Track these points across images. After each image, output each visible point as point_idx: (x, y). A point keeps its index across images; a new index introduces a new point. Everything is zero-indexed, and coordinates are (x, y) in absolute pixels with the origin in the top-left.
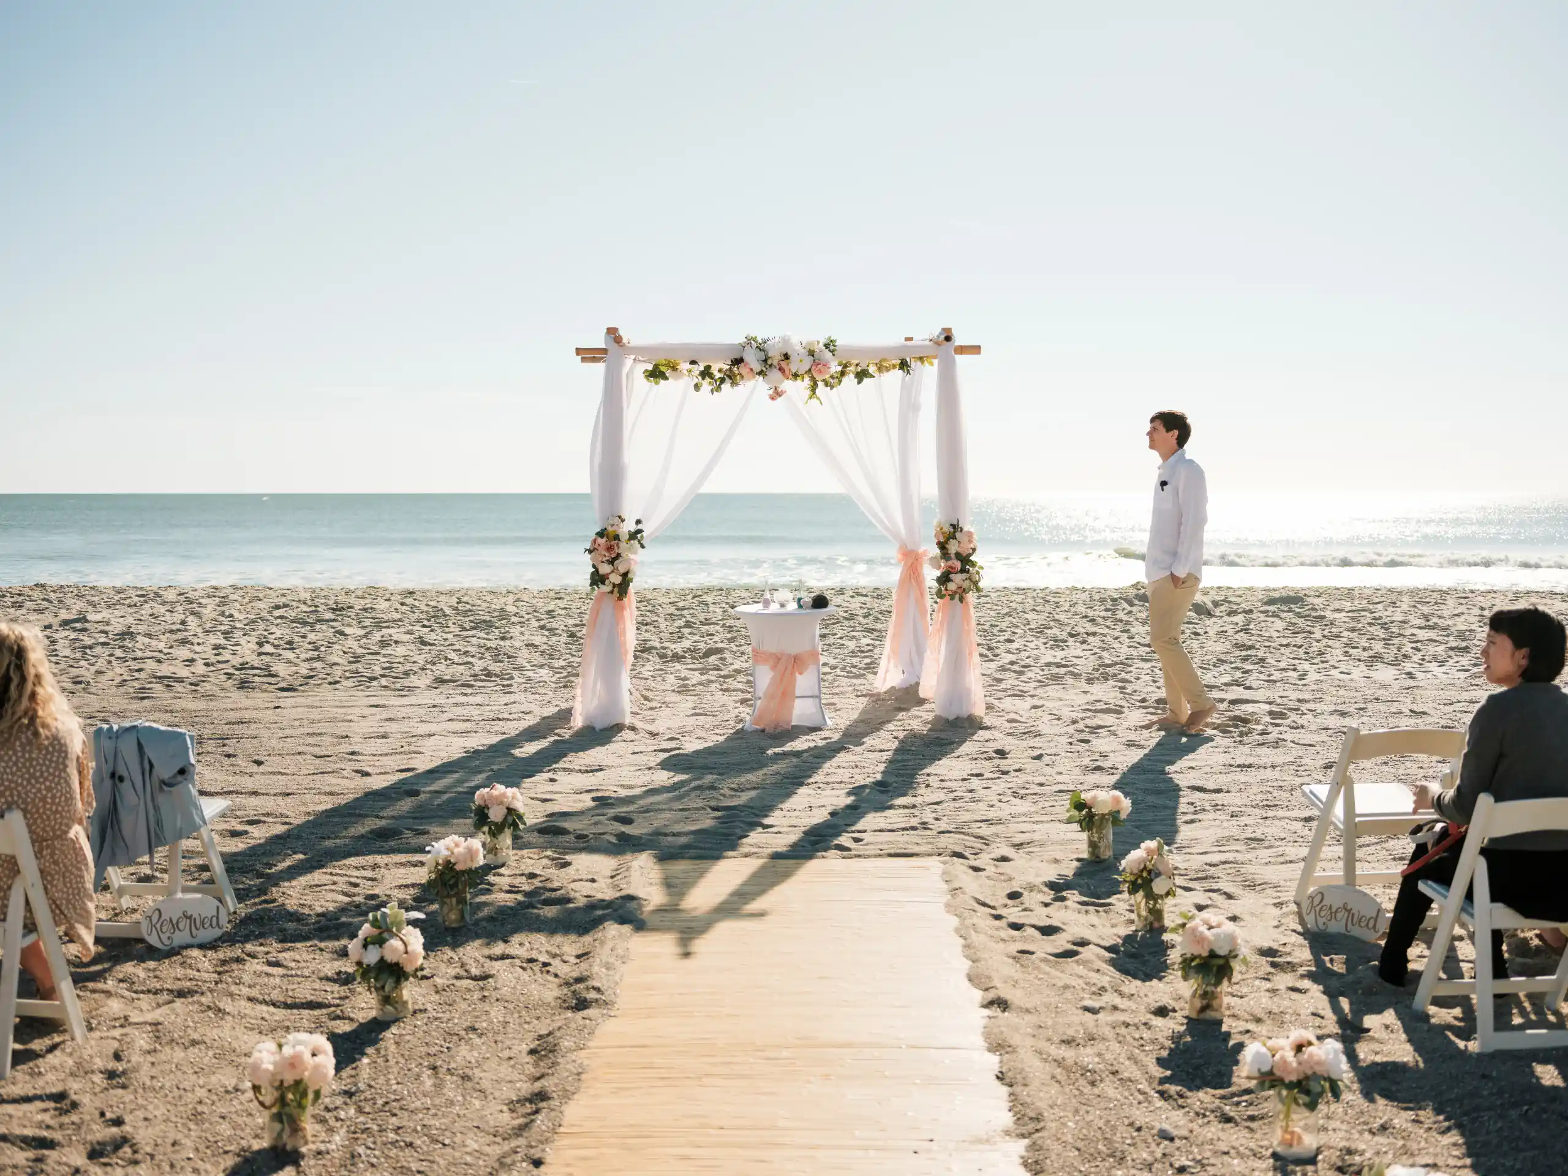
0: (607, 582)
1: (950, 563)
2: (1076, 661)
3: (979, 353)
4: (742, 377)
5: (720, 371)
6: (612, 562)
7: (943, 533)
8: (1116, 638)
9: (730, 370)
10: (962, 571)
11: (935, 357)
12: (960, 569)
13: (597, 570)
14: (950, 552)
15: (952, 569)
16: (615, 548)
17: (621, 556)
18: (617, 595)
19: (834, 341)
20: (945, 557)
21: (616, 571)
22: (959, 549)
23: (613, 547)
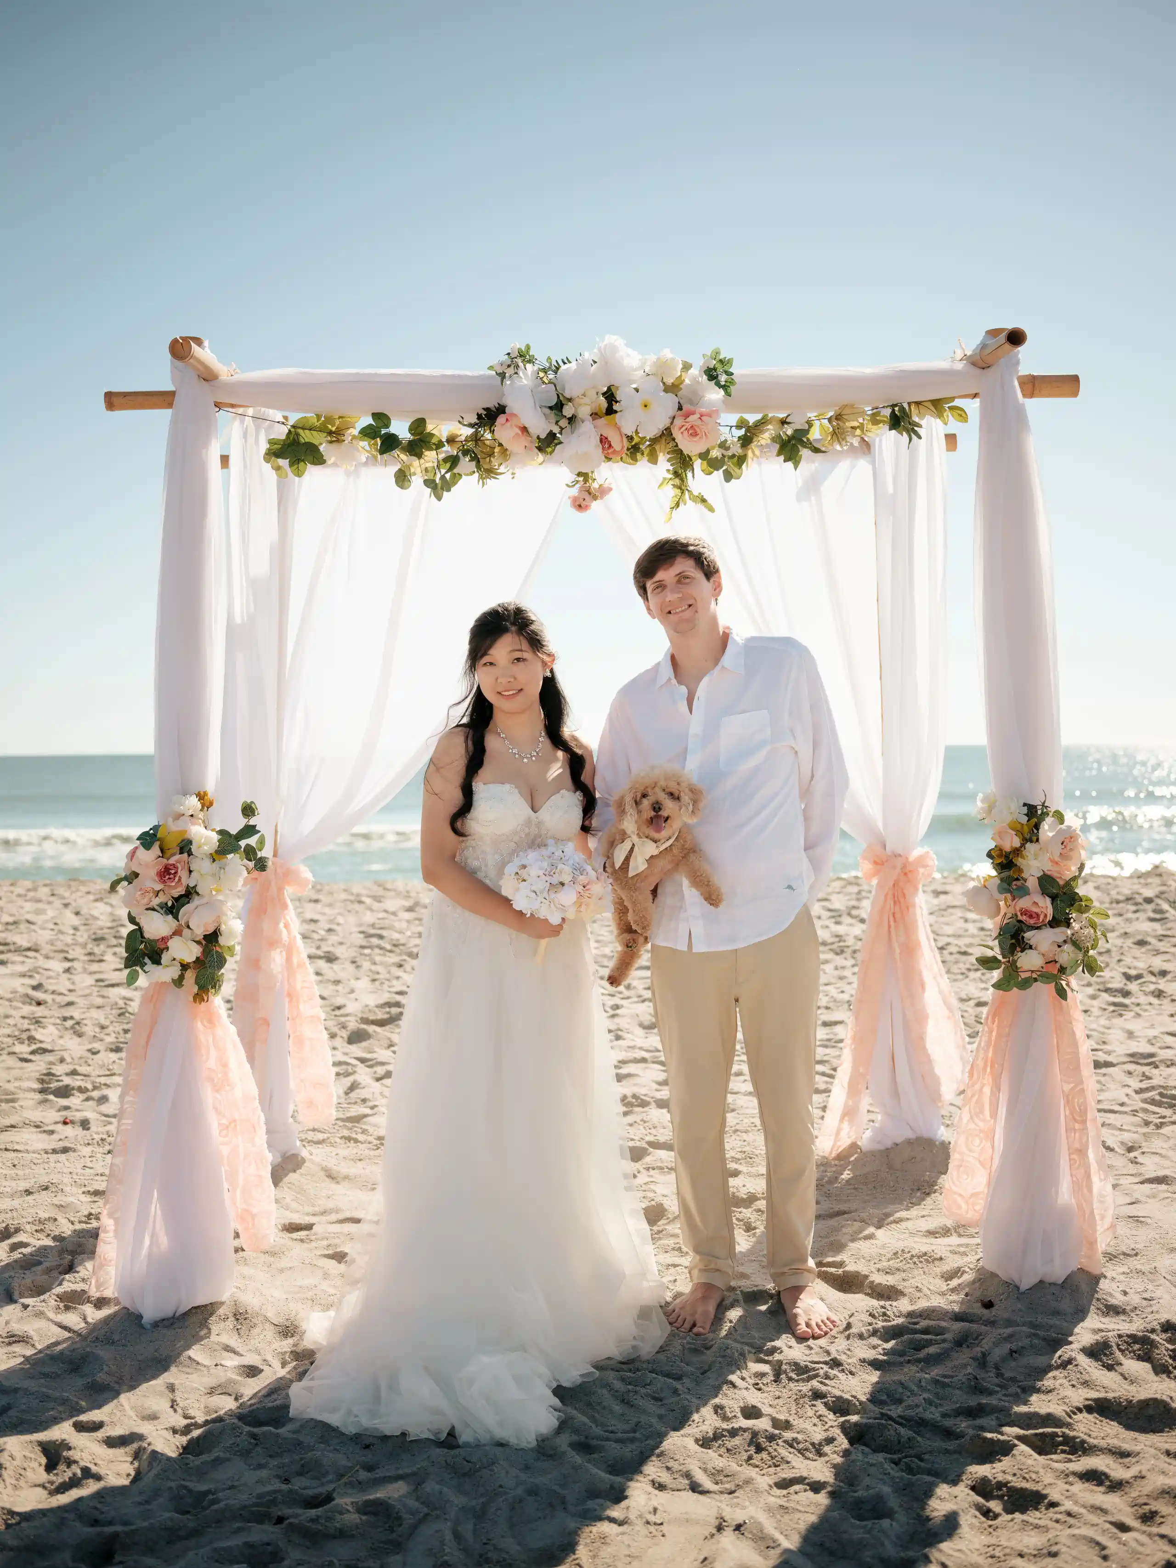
0: (165, 958)
1: (1024, 903)
3: (1075, 393)
4: (504, 451)
5: (450, 439)
6: (172, 909)
7: (1005, 828)
9: (476, 438)
10: (1054, 923)
11: (975, 396)
12: (1050, 918)
13: (140, 930)
14: (1024, 875)
15: (1031, 917)
16: (183, 873)
17: (198, 894)
18: (195, 989)
19: (729, 362)
20: (1009, 884)
21: (186, 931)
22: (1048, 868)
23: (176, 873)
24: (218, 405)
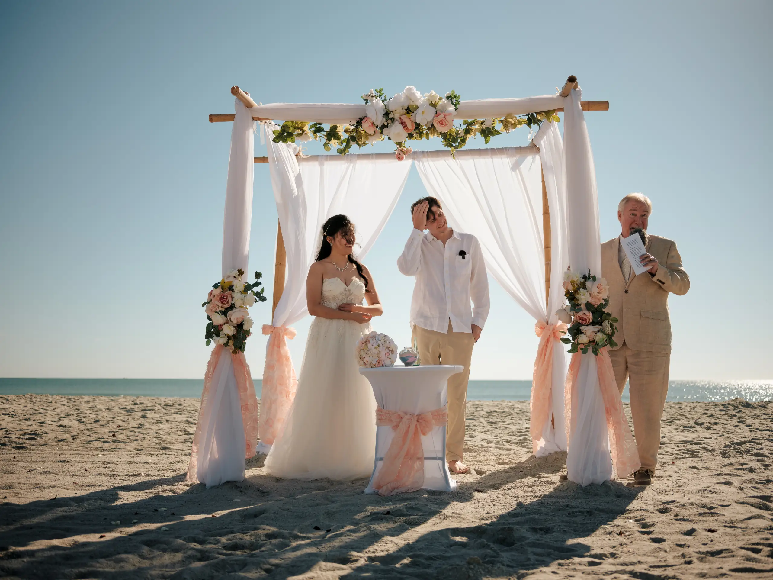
0: (221, 334)
1: (580, 314)
2: (709, 441)
3: (607, 109)
4: (366, 135)
5: (346, 131)
6: (225, 313)
7: (572, 283)
8: (736, 426)
9: (355, 130)
10: (593, 323)
11: (562, 109)
12: (591, 321)
13: (212, 323)
14: (579, 303)
15: (583, 320)
16: (230, 299)
17: (236, 308)
18: (233, 348)
19: (459, 97)
20: (575, 308)
21: (230, 322)
22: (589, 299)
23: (227, 298)
24: (254, 119)
